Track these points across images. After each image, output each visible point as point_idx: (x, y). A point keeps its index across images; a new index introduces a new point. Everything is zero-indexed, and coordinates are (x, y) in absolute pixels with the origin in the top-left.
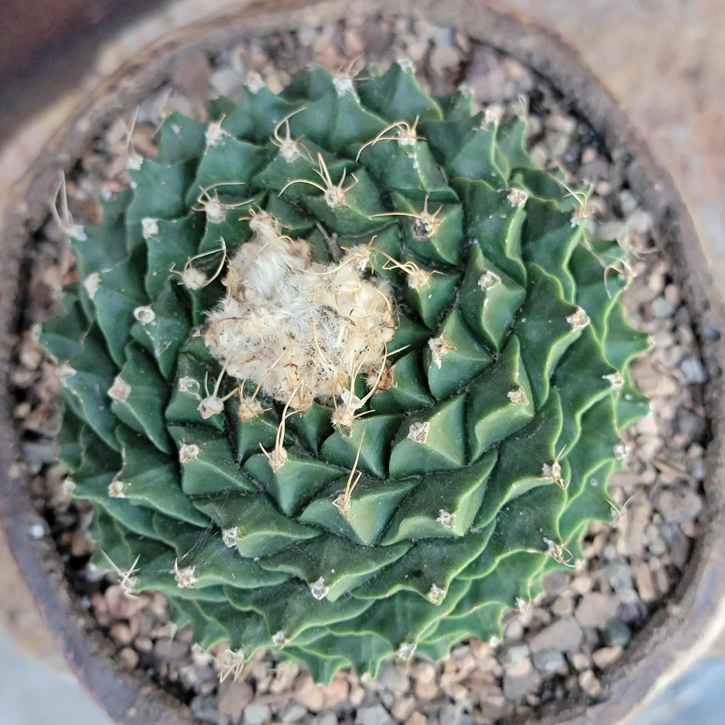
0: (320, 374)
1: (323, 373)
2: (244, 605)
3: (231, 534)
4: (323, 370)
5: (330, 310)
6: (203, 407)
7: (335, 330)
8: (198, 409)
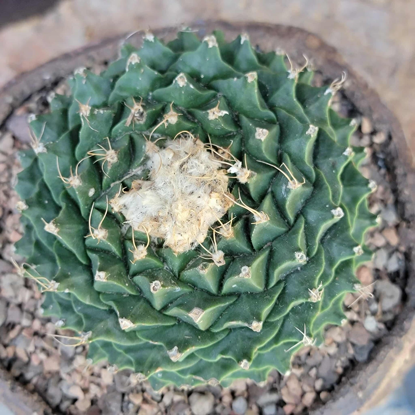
0: (217, 182)
1: (216, 181)
2: (331, 275)
3: (298, 256)
4: (215, 180)
5: (183, 165)
6: (218, 263)
7: (194, 165)
8: (219, 266)
